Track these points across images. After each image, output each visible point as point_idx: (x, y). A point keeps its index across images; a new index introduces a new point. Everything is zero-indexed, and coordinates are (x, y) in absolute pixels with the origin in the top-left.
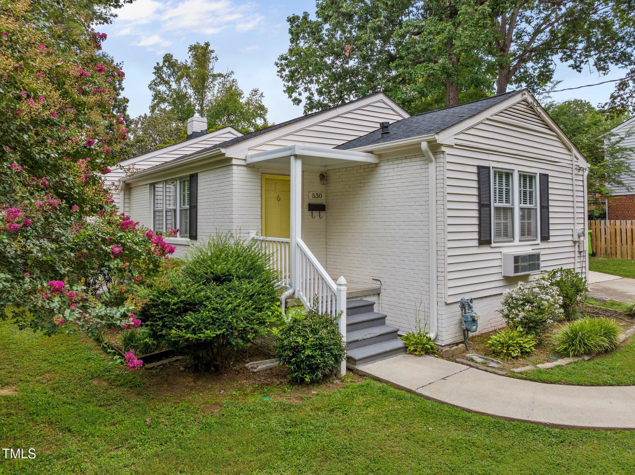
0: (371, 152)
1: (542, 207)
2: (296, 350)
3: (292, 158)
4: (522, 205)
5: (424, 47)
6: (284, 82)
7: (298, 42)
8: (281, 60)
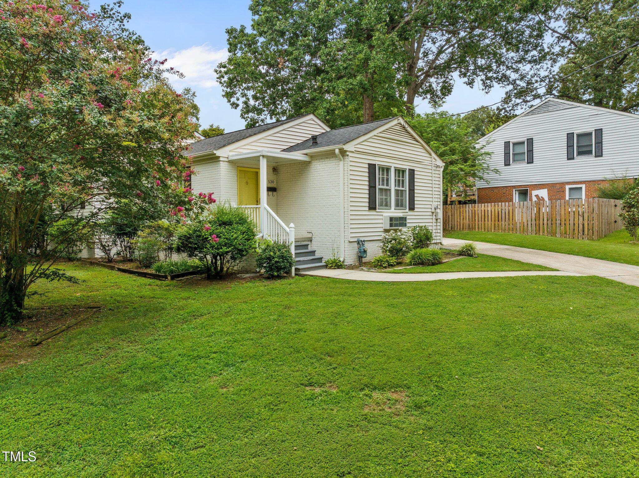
0: (306, 154)
1: (410, 190)
2: (269, 259)
3: (261, 158)
4: (397, 188)
5: (345, 65)
6: (223, 88)
7: (236, 52)
8: (220, 67)
